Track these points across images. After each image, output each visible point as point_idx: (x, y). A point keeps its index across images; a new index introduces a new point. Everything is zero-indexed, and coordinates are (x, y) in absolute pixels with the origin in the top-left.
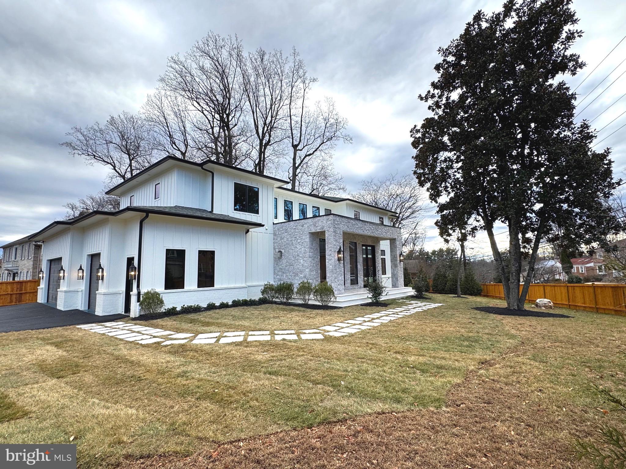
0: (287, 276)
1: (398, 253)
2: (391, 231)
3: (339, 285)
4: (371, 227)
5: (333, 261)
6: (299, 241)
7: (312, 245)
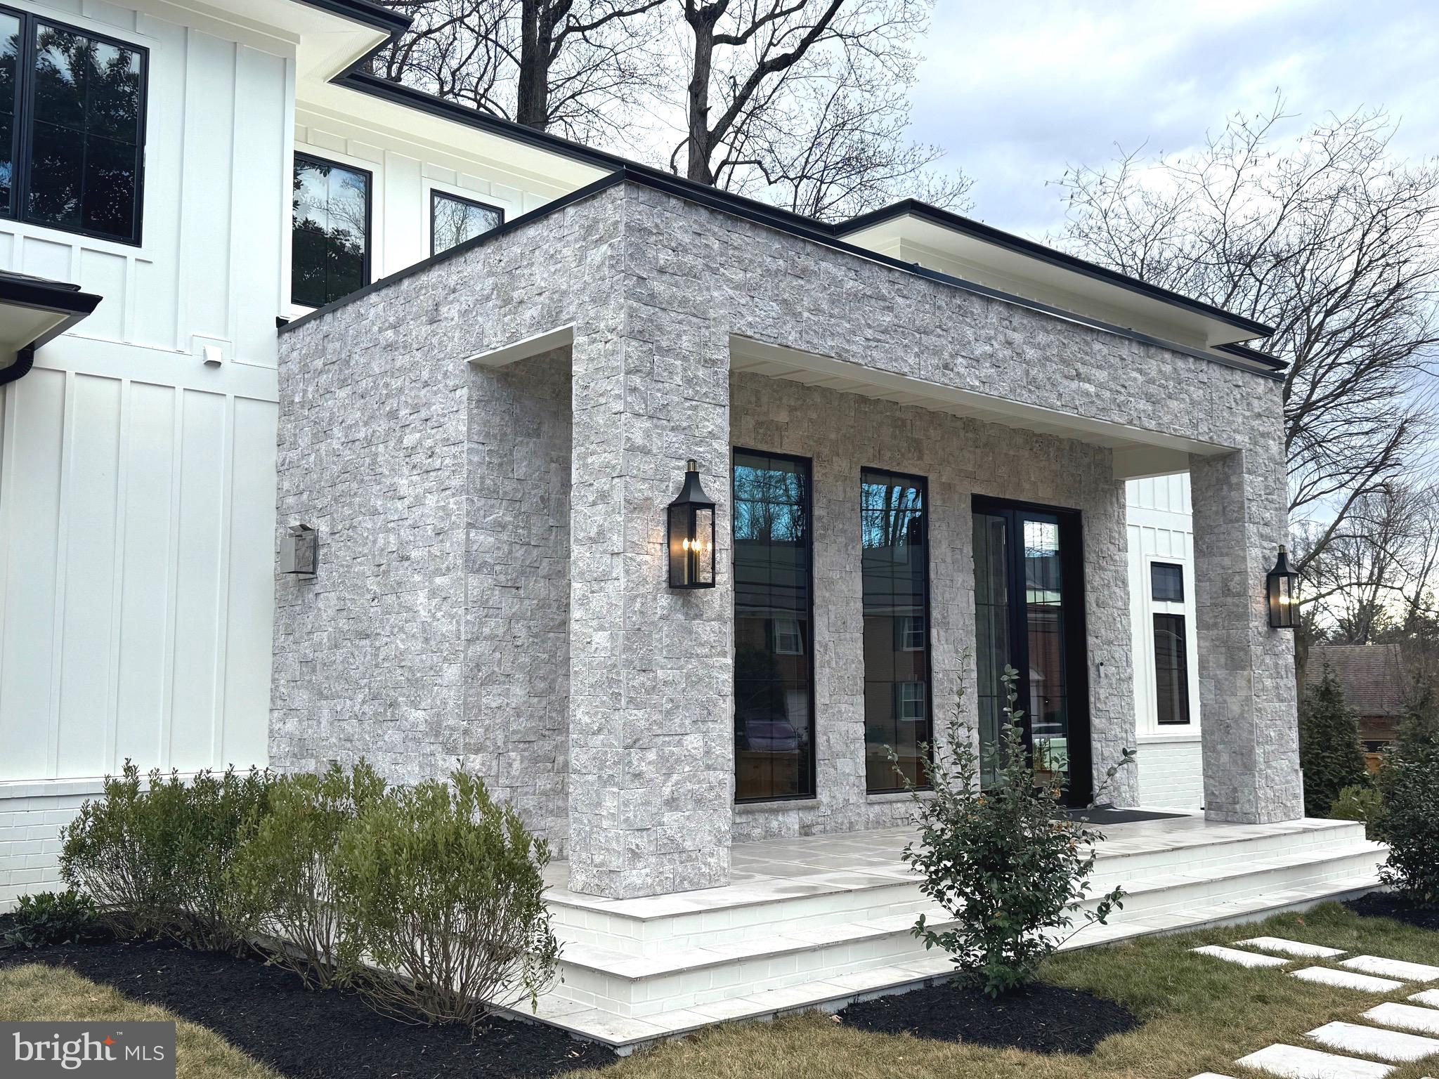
0: (337, 718)
1: (1256, 559)
2: (1198, 394)
3: (672, 803)
4: (1017, 337)
5: (616, 588)
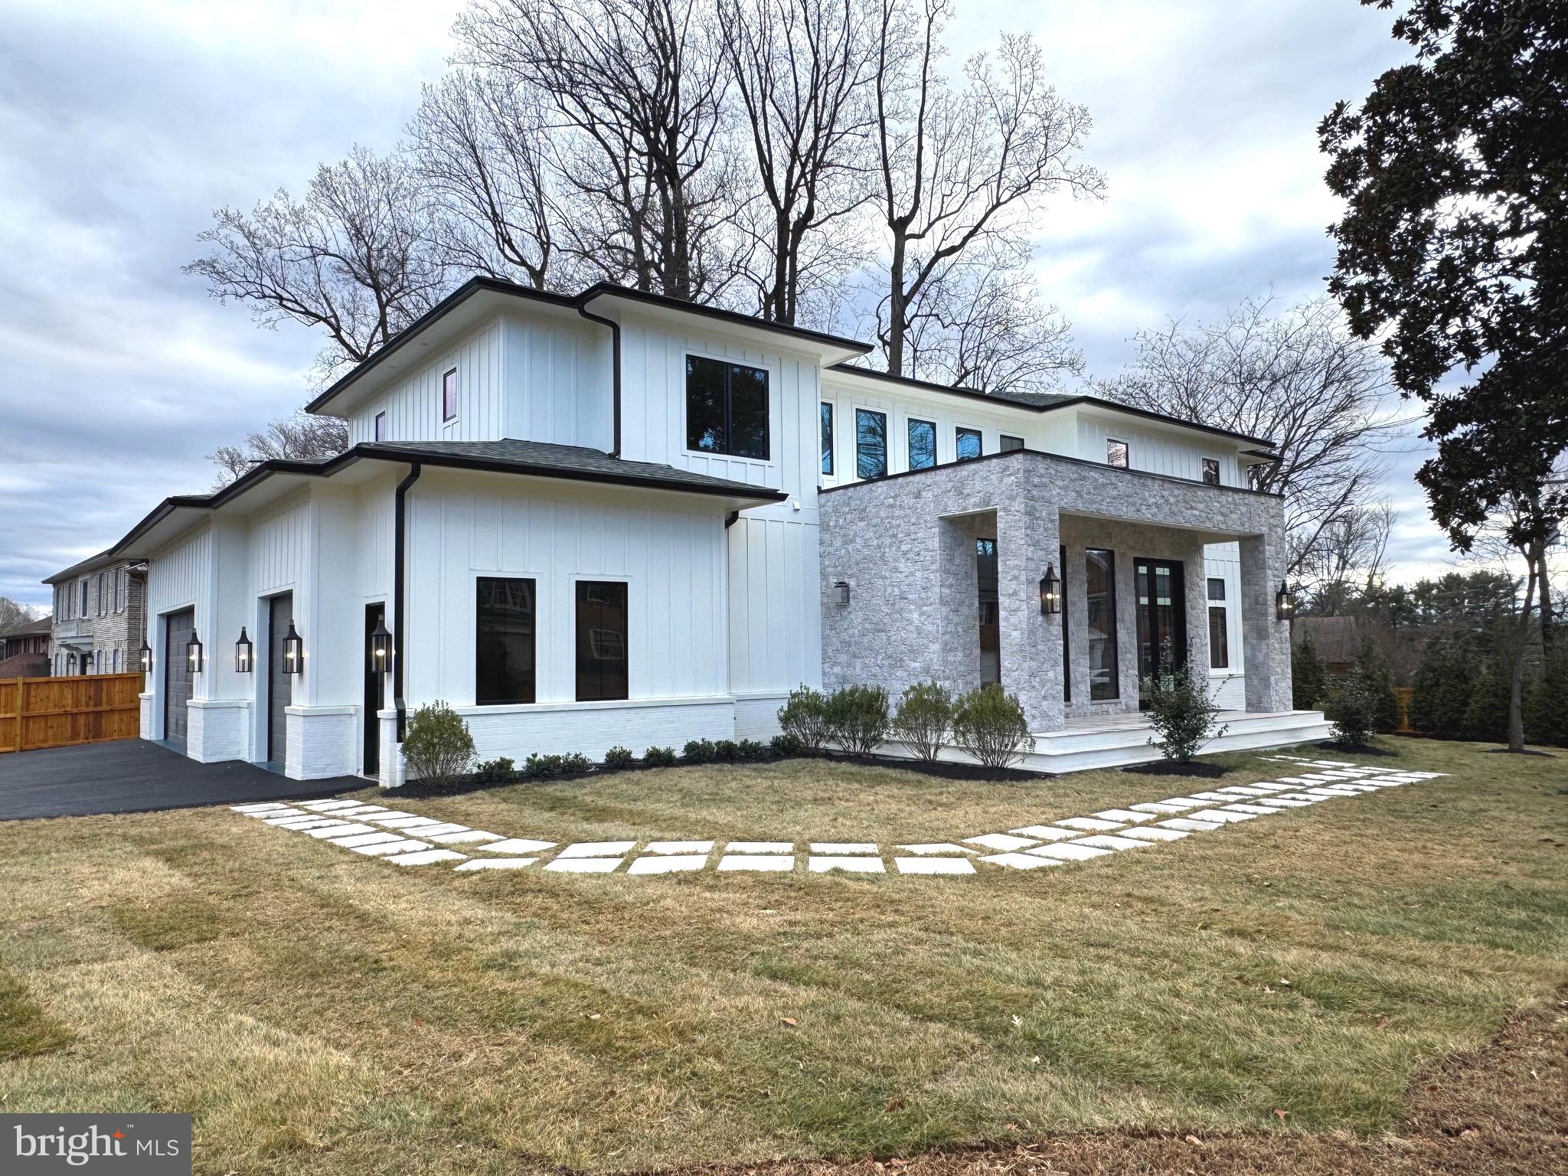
0: (865, 666)
1: (1271, 587)
2: (1244, 509)
3: (1045, 698)
4: (1166, 493)
5: (1023, 614)
6: (904, 548)
7: (951, 560)
